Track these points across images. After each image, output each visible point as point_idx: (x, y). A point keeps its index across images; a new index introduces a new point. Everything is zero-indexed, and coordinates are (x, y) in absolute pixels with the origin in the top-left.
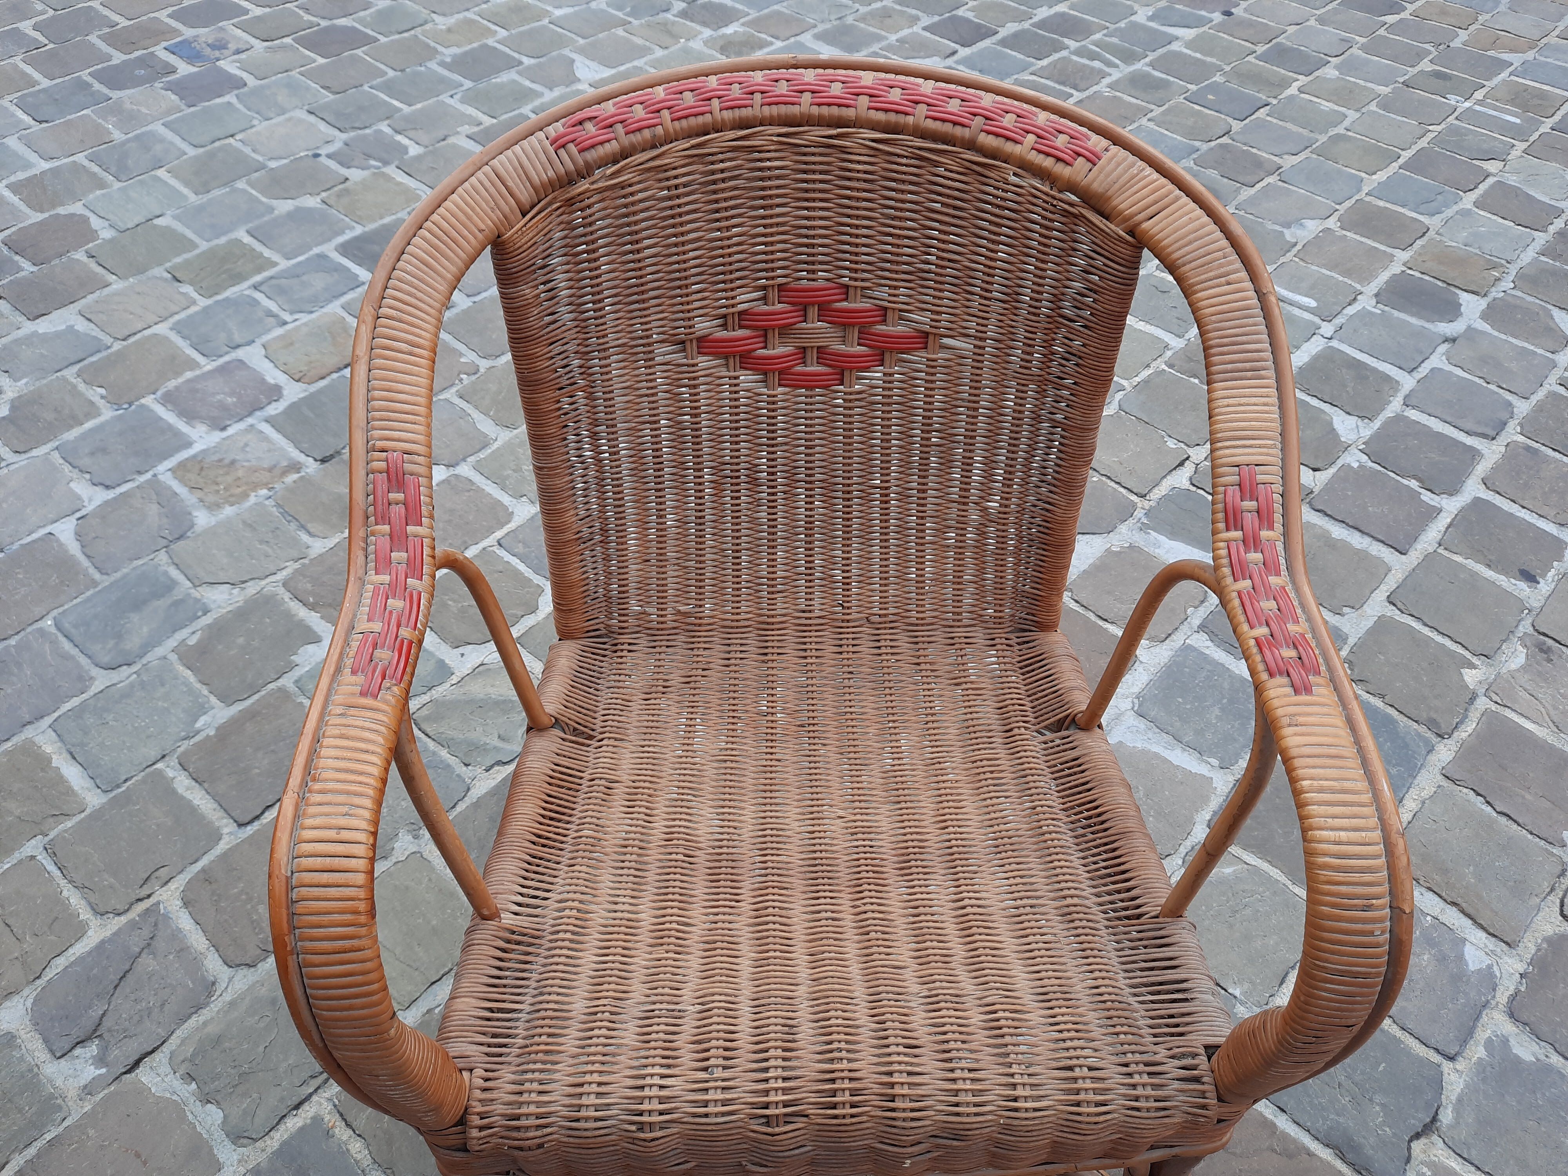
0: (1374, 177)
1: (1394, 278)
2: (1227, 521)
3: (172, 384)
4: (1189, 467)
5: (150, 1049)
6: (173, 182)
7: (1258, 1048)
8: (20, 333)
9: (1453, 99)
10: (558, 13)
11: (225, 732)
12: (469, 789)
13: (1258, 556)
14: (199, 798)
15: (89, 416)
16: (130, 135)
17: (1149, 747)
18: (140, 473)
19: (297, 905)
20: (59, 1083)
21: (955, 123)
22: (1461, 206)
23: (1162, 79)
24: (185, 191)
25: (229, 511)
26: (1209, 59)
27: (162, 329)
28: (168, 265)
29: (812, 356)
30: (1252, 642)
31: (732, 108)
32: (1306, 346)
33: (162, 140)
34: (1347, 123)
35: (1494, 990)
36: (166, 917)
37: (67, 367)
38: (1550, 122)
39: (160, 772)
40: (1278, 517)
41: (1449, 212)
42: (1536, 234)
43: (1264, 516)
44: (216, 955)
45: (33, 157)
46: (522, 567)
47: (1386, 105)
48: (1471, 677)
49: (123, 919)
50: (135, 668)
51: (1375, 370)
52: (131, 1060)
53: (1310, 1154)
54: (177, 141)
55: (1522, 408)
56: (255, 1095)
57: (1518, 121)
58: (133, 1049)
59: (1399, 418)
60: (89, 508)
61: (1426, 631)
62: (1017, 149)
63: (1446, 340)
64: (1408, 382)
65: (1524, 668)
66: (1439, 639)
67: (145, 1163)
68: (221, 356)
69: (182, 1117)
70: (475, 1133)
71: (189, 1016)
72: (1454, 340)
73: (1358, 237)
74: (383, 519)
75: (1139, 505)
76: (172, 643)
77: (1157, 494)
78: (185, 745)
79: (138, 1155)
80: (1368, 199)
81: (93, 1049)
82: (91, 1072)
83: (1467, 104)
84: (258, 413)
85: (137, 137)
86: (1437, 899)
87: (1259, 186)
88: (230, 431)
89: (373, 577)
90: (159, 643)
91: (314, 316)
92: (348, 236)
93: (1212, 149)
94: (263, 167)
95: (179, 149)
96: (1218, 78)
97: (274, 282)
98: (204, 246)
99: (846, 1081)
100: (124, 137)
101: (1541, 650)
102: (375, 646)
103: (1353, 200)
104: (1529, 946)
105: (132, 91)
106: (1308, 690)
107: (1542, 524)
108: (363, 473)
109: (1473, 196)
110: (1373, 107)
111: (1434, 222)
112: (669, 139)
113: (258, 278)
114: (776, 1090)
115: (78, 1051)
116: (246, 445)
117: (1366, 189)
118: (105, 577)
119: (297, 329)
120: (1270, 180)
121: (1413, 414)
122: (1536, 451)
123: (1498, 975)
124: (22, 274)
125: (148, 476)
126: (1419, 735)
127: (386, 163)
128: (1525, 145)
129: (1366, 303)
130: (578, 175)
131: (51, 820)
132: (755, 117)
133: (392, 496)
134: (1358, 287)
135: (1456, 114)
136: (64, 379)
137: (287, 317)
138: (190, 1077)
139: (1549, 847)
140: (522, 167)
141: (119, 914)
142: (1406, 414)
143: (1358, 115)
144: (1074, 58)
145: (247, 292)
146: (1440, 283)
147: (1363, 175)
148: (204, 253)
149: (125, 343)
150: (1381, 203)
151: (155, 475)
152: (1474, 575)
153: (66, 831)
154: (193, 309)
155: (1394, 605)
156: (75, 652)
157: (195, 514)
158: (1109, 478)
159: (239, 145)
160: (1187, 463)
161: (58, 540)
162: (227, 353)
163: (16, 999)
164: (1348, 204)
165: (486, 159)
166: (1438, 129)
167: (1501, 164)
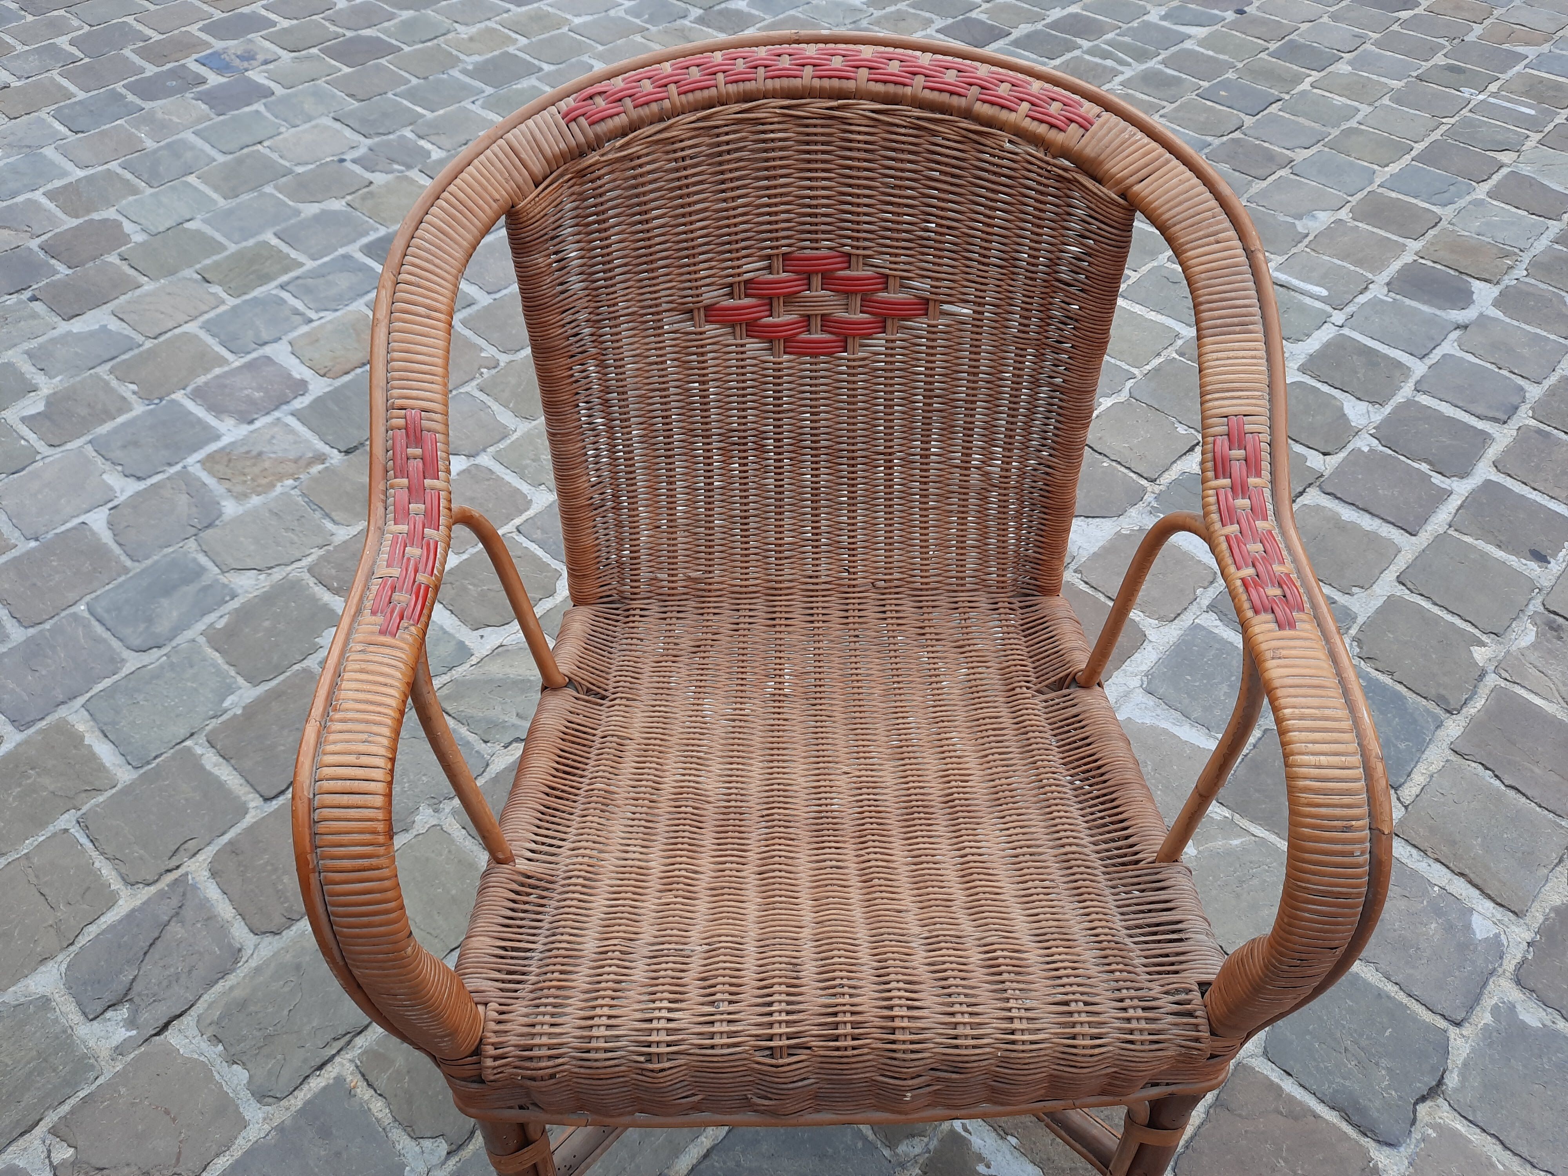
0: (1386, 169)
1: (1406, 267)
2: (1215, 470)
3: (201, 380)
5: (178, 1013)
6: (203, 187)
7: (1246, 975)
8: (55, 333)
9: (1467, 92)
10: (577, 21)
11: (251, 711)
12: (488, 765)
13: (1247, 502)
14: (226, 774)
15: (121, 411)
16: (162, 144)
17: (1157, 723)
18: (170, 465)
19: (319, 825)
20: (91, 1043)
21: (952, 93)
22: (1474, 196)
23: (1174, 76)
24: (215, 196)
25: (256, 500)
26: (1221, 57)
27: (192, 328)
28: (198, 266)
29: (817, 323)
30: (1239, 583)
31: (736, 82)
32: (1317, 334)
33: (192, 148)
34: (1359, 117)
35: (1501, 958)
36: (195, 887)
37: (100, 364)
38: (1565, 113)
39: (189, 749)
40: (1265, 465)
41: (1462, 203)
42: (1550, 222)
43: (1252, 464)
44: (243, 923)
45: (69, 166)
46: (540, 553)
47: (1399, 98)
48: (1480, 654)
49: (153, 889)
50: (164, 650)
51: (1386, 357)
52: (161, 1023)
53: (1316, 1116)
54: (207, 148)
55: (1534, 392)
56: (279, 1057)
57: (1532, 112)
58: (162, 1012)
59: (1410, 403)
60: (121, 498)
61: (1436, 610)
62: (1012, 117)
64: (1419, 368)
65: (1533, 645)
66: (1449, 617)
67: (174, 1120)
68: (249, 353)
69: (209, 1077)
70: (489, 1062)
71: (216, 982)
72: (1466, 327)
73: (1369, 228)
74: (402, 472)
75: (1149, 489)
76: (201, 626)
77: (1167, 478)
78: (214, 723)
79: (167, 1112)
80: (1380, 190)
81: (124, 1012)
82: (122, 1034)
83: (1481, 97)
84: (285, 407)
85: (169, 145)
86: (1445, 870)
87: (1270, 179)
88: (258, 424)
89: (392, 527)
90: (188, 627)
91: (338, 314)
92: (372, 237)
93: (1223, 144)
94: (290, 172)
95: (208, 156)
96: (1231, 75)
97: (300, 281)
98: (232, 248)
99: (848, 1015)
100: (156, 145)
101: (1552, 628)
102: (393, 589)
103: (1365, 192)
104: (1537, 916)
105: (164, 101)
106: (1292, 625)
107: (1553, 505)
108: (383, 429)
109: (1486, 186)
110: (1386, 101)
111: (1446, 213)
112: (675, 112)
113: (285, 278)
114: (780, 1022)
115: (109, 1014)
116: (273, 437)
117: (1378, 181)
118: (137, 564)
119: (322, 326)
120: (1282, 173)
121: (1424, 400)
122: (1547, 435)
123: (1506, 944)
124: (58, 276)
125: (178, 467)
126: (1427, 711)
127: (409, 167)
128: (1539, 136)
129: (1378, 291)
130: (589, 147)
131: (84, 795)
132: (758, 90)
133: (410, 451)
134: (1370, 276)
135: (1470, 106)
136: (97, 375)
137: (312, 315)
138: (216, 1039)
139: (1558, 820)
140: (535, 140)
141: (148, 885)
142: (1416, 399)
143: (1371, 109)
144: (1087, 57)
145: (274, 292)
146: (1452, 272)
147: (1376, 167)
148: (233, 254)
149: (156, 341)
150: (1394, 195)
151: (185, 467)
152: (1484, 555)
153: (97, 806)
154: (222, 309)
155: (1404, 585)
156: (107, 635)
157: (223, 503)
158: (1119, 463)
159: (267, 151)
161: (91, 530)
162: (254, 350)
163: (50, 964)
164: (1360, 196)
165: (500, 133)
166: (1452, 121)
167: (1514, 155)
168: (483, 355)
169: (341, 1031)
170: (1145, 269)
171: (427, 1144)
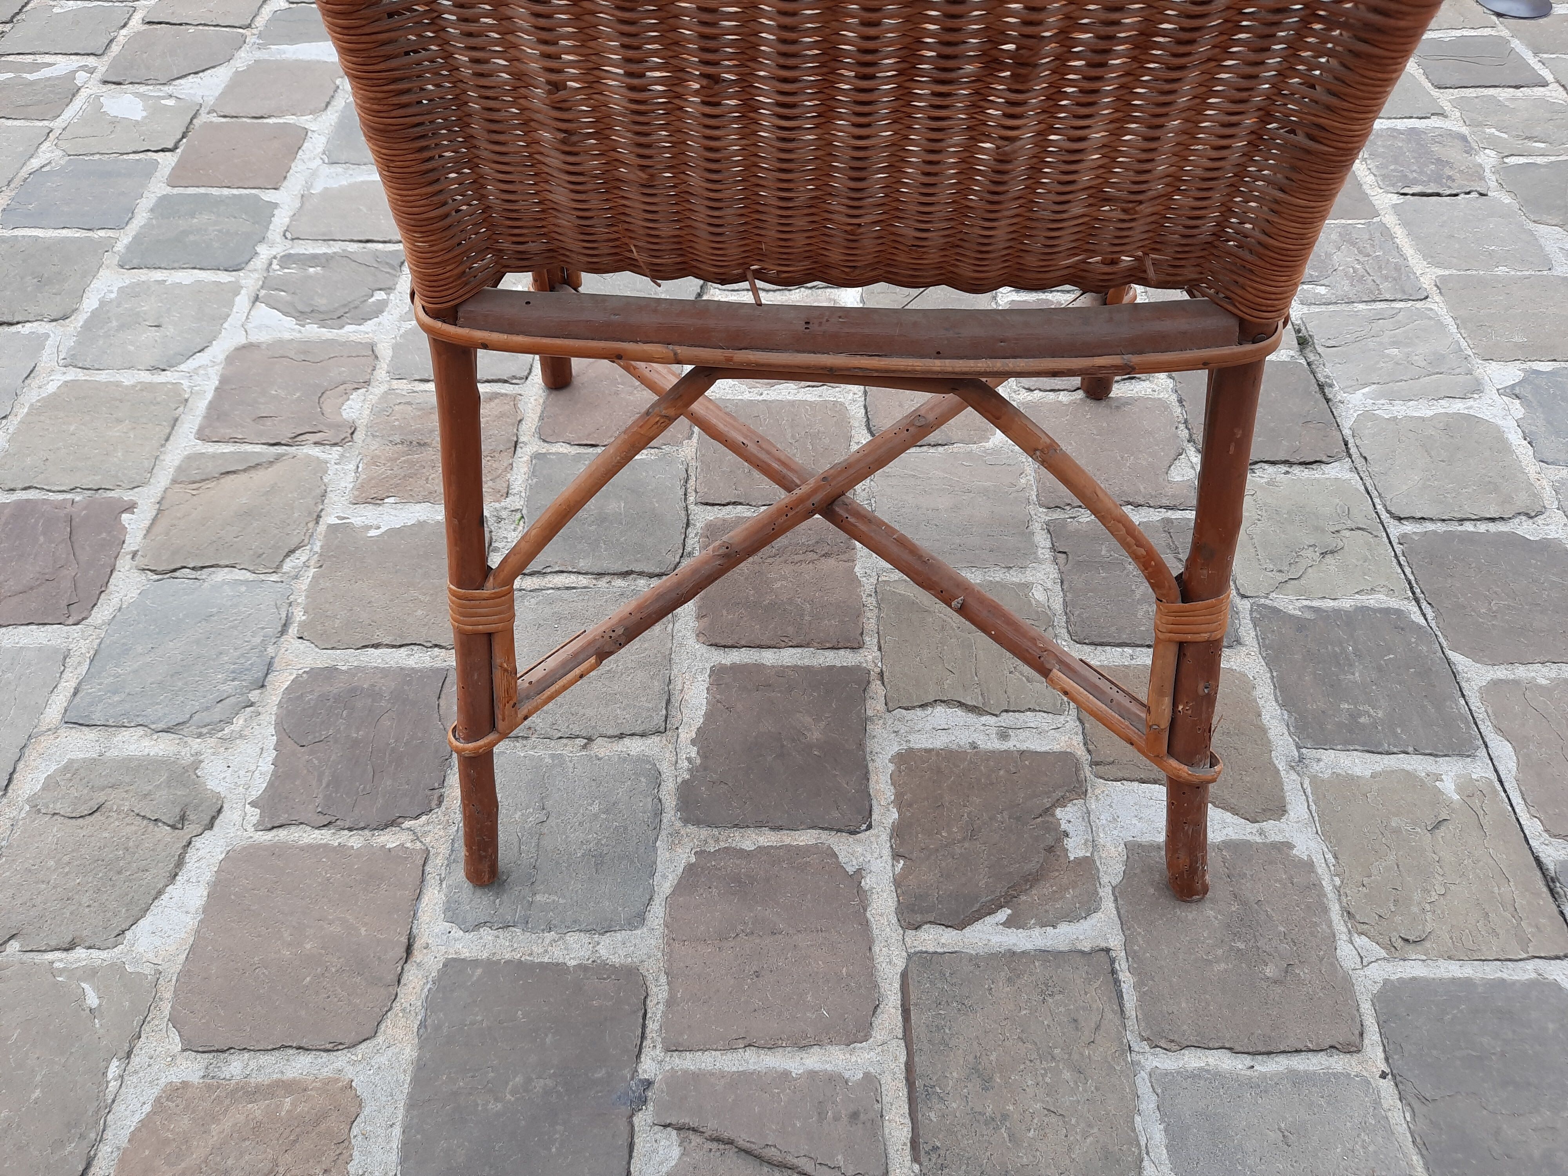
17: (352, 181)
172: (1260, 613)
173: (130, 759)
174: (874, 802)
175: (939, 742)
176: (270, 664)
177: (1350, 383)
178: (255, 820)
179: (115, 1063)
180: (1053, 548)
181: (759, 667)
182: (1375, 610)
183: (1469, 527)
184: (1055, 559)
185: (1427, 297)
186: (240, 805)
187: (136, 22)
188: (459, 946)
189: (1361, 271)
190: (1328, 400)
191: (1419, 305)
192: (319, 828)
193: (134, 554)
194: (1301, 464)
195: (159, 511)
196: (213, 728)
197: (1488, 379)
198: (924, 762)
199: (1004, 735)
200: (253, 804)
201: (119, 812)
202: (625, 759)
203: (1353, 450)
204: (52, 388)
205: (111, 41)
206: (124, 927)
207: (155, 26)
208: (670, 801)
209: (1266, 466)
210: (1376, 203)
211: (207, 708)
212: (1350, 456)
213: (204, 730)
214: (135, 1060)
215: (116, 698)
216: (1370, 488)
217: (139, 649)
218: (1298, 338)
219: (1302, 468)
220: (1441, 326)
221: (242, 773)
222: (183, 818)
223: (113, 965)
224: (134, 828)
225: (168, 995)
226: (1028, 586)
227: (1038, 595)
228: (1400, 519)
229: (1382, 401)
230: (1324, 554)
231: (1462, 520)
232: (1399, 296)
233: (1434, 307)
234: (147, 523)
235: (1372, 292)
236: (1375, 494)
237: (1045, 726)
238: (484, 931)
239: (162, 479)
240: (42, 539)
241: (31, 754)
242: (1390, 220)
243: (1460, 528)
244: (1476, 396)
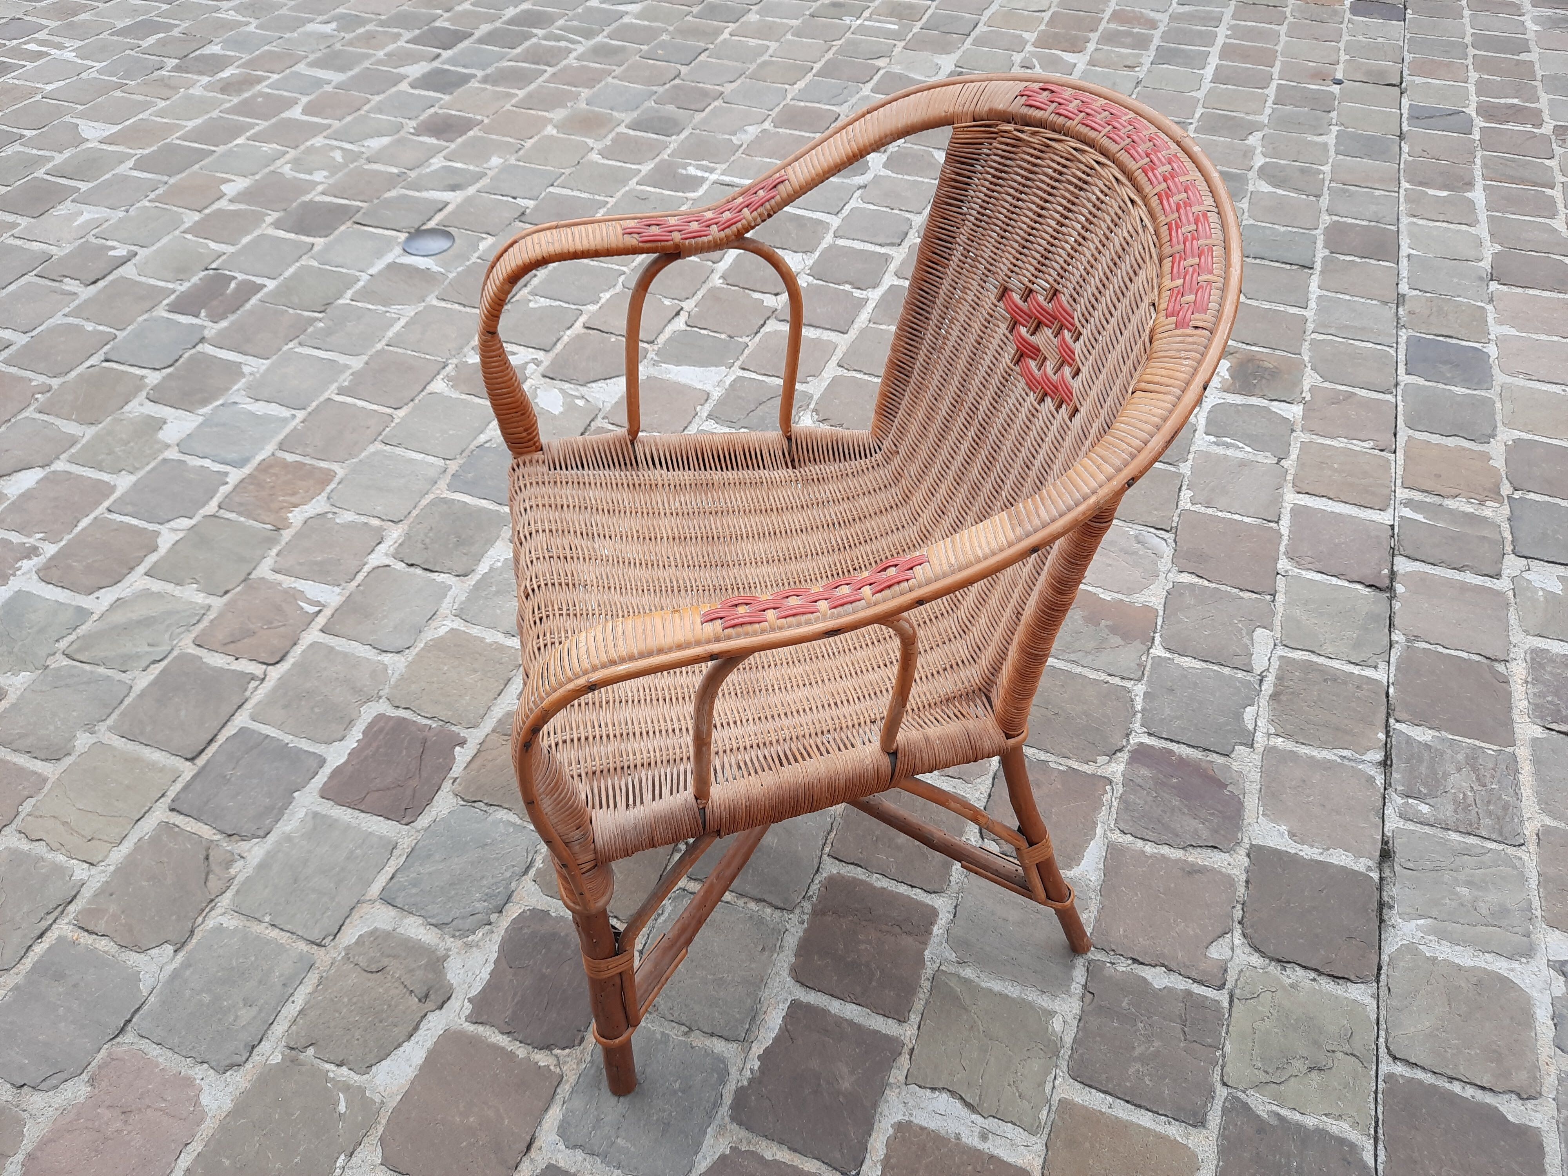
0: (795, 86)
4: (683, 316)
9: (848, 20)
12: (131, 687)
22: (861, 94)
23: (618, 46)
26: (655, 24)
34: (770, 52)
38: (919, 24)
46: (135, 522)
47: (799, 33)
51: (811, 218)
55: (918, 220)
57: (896, 27)
59: (831, 247)
61: (866, 377)
63: (860, 188)
64: (835, 222)
72: (865, 186)
73: (788, 131)
77: (662, 339)
80: (792, 102)
87: (707, 110)
93: (667, 90)
96: (665, 37)
103: (781, 106)
109: (870, 85)
110: (789, 36)
117: (789, 96)
120: (716, 103)
121: (841, 242)
128: (903, 43)
135: (851, 30)
142: (835, 243)
143: (778, 44)
144: (543, 42)
147: (787, 86)
150: (802, 104)
155: (843, 367)
160: (682, 313)
164: (777, 109)
166: (840, 42)
167: (888, 60)
168: (33, 384)
169: (51, 906)
170: (619, 194)
171: (155, 952)
172: (1232, 1104)
173: (409, 939)
174: (868, 1155)
175: (932, 1124)
176: (510, 896)
177: (1409, 910)
178: (467, 1012)
179: (343, 1157)
180: (1085, 987)
181: (825, 1012)
182: (1333, 1137)
183: (1456, 1088)
184: (1083, 996)
185: (1522, 845)
186: (462, 998)
187: (579, 324)
188: (560, 1156)
189: (1470, 800)
190: (1382, 921)
191: (1510, 850)
192: (503, 1033)
193: (455, 780)
194: (1329, 975)
195: (479, 751)
196: (462, 933)
197: (1543, 946)
198: (916, 1137)
199: (984, 1137)
200: (470, 1000)
201: (393, 977)
202: (708, 1053)
203: (1383, 977)
204: (442, 631)
205: (558, 340)
206: (373, 1062)
207: (591, 331)
208: (728, 1099)
209: (1297, 968)
210: (1517, 730)
211: (463, 918)
212: (1378, 982)
213: (457, 934)
214: (354, 1159)
215: (414, 891)
216: (1381, 1019)
217: (437, 857)
218: (1382, 850)
219: (1329, 980)
220: (1523, 879)
221: (470, 974)
222: (427, 996)
223: (360, 1087)
224: (397, 991)
225: (384, 1122)
226: (1052, 1014)
227: (1057, 1024)
228: (1395, 1058)
229: (1431, 937)
230: (1311, 1069)
231: (1452, 1079)
232: (1493, 836)
233: (1525, 857)
234: (469, 758)
235: (1471, 825)
236: (1383, 1026)
237: (1018, 1141)
238: (579, 1152)
239: (488, 725)
240: (404, 752)
241: (355, 915)
242: (1523, 753)
243: (1448, 1086)
244: (1523, 960)
